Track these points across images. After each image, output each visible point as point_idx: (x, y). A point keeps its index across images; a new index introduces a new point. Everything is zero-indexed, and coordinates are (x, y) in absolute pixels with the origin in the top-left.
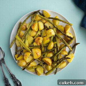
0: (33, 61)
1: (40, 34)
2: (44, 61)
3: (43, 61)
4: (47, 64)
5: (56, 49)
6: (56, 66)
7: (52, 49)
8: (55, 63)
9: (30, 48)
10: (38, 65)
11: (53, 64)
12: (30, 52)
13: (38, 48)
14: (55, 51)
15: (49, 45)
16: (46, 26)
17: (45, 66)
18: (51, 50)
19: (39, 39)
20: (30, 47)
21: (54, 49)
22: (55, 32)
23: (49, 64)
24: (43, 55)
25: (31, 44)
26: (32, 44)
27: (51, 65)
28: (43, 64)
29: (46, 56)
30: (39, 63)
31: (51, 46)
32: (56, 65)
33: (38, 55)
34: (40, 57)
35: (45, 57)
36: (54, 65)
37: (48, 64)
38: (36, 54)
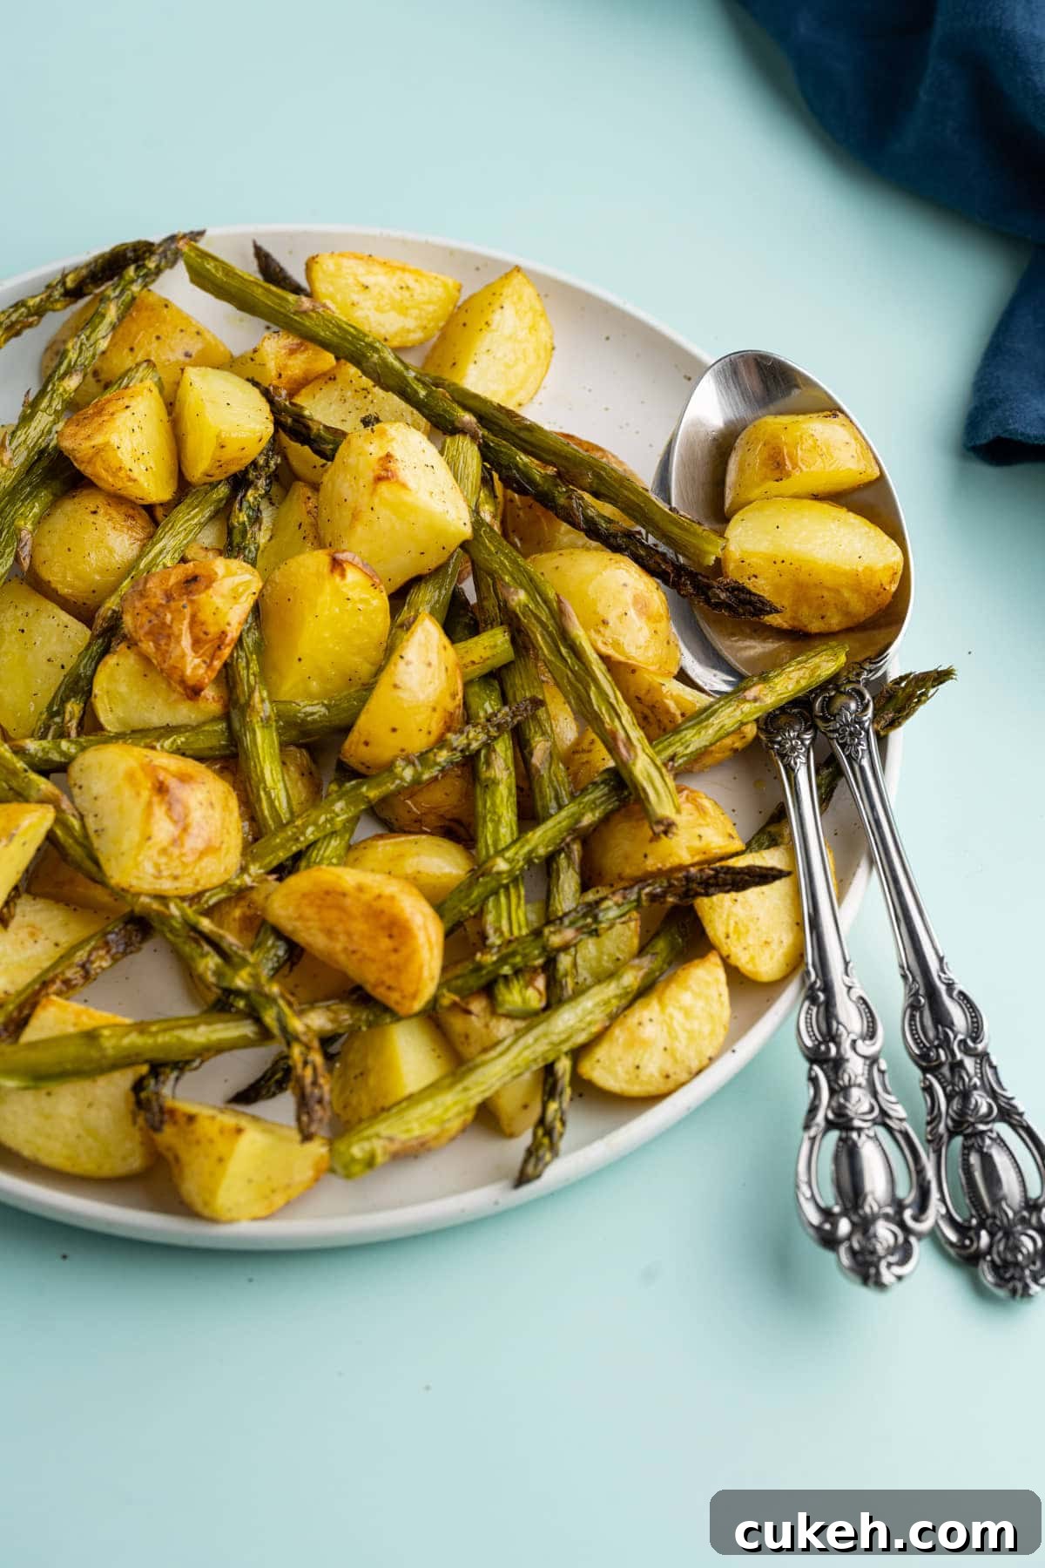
12: (44, 803)
25: (58, 713)
26: (73, 705)
38: (156, 799)
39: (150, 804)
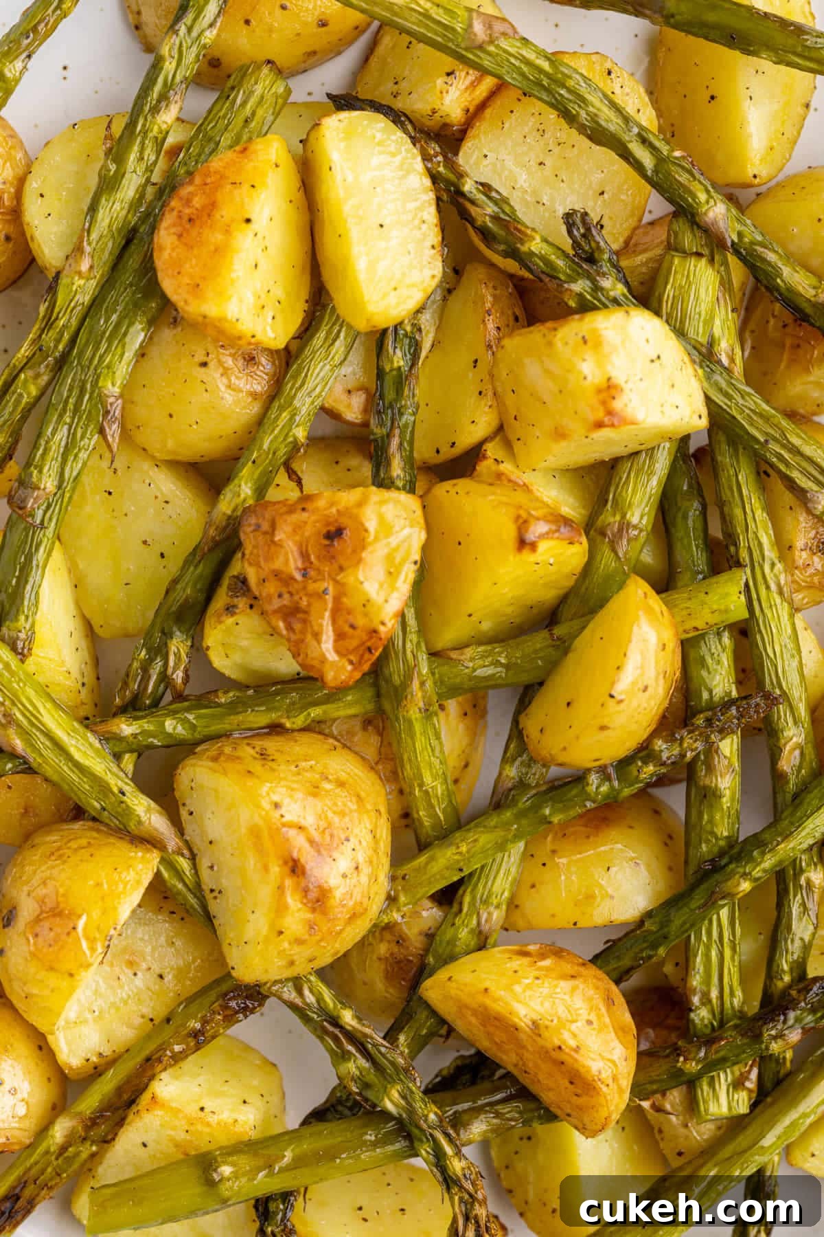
0: (199, 1039)
1: (352, 409)
2: (467, 1026)
3: (443, 1029)
4: (524, 1094)
5: (729, 746)
6: (735, 1125)
7: (644, 751)
8: (712, 1066)
9: (127, 728)
10: (318, 1116)
11: (674, 1099)
12: (146, 840)
13: (315, 728)
14: (709, 796)
15: (563, 647)
16: (485, 212)
17: (478, 1128)
18: (624, 764)
19: (334, 534)
20: (132, 707)
21: (692, 745)
22: (705, 355)
23: (581, 1084)
24: (448, 897)
25: (159, 651)
26: (178, 645)
27: (634, 1111)
28: (440, 1088)
29: (513, 905)
30: (356, 1065)
31: (625, 683)
32: (742, 1104)
33: (318, 900)
34: (362, 944)
35: (482, 943)
36: (692, 1106)
37: (551, 1090)
38: (289, 882)
39: (281, 888)
